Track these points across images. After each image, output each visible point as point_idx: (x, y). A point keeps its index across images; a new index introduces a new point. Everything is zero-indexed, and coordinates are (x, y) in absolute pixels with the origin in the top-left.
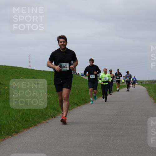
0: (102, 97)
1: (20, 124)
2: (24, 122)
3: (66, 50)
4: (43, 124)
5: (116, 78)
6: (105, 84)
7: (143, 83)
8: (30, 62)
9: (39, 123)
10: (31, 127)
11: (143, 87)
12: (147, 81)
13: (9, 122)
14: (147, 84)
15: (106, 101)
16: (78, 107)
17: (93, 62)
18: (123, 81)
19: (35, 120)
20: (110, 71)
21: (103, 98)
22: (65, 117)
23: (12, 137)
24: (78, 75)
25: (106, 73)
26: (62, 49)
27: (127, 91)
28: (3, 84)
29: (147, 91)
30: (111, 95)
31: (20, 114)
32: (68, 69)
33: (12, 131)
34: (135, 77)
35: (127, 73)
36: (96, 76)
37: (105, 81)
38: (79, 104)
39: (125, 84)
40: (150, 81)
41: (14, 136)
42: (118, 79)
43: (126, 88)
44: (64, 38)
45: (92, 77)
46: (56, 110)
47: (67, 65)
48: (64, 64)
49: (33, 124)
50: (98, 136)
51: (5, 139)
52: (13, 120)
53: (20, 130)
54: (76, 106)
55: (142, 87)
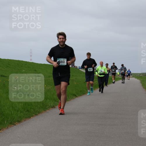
1: (22, 114)
2: (26, 112)
4: (43, 114)
5: (112, 71)
7: (137, 76)
8: (31, 56)
9: (39, 113)
10: (32, 116)
11: (138, 79)
12: (140, 74)
13: (12, 112)
14: (141, 77)
15: (102, 92)
16: (77, 98)
17: (91, 56)
18: (118, 73)
19: (36, 110)
23: (15, 126)
24: (76, 68)
26: (61, 45)
28: (6, 77)
29: (141, 83)
31: (22, 104)
33: (14, 120)
34: (129, 70)
35: (121, 66)
36: (93, 69)
38: (77, 95)
39: (120, 77)
40: (144, 73)
41: (17, 125)
42: (113, 71)
44: (63, 34)
45: (90, 70)
46: (55, 101)
49: (34, 114)
50: (95, 125)
51: (8, 127)
52: (15, 110)
53: (22, 119)
54: (74, 97)
55: (136, 79)
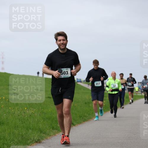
0: (110, 112)
3: (66, 50)
6: (113, 93)
15: (115, 116)
20: (120, 75)
21: (112, 112)
22: (68, 136)
25: (114, 78)
27: (145, 103)
30: (123, 108)
32: (69, 75)
37: (114, 89)
43: (144, 99)
44: (63, 35)
47: (69, 70)
48: (64, 70)
